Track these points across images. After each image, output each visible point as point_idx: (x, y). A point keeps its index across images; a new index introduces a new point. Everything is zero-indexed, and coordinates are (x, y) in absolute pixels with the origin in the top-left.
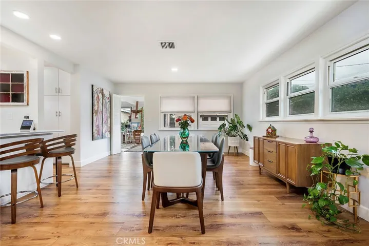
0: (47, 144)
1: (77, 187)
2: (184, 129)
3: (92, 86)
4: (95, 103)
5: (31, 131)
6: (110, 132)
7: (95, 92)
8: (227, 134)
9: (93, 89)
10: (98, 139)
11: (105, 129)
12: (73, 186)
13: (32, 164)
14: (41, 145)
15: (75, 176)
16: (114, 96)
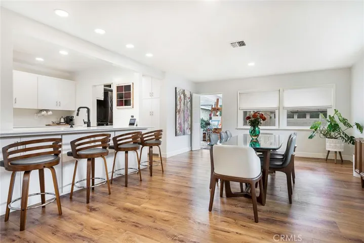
0: (144, 136)
1: (163, 172)
2: (254, 127)
3: (176, 88)
4: (178, 103)
5: (134, 127)
6: (191, 129)
7: (178, 94)
8: (324, 135)
9: (176, 91)
10: (180, 135)
11: (186, 126)
12: (160, 171)
13: (135, 149)
14: (140, 136)
15: (161, 163)
16: (194, 95)
